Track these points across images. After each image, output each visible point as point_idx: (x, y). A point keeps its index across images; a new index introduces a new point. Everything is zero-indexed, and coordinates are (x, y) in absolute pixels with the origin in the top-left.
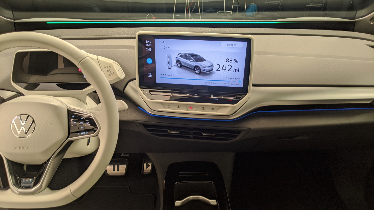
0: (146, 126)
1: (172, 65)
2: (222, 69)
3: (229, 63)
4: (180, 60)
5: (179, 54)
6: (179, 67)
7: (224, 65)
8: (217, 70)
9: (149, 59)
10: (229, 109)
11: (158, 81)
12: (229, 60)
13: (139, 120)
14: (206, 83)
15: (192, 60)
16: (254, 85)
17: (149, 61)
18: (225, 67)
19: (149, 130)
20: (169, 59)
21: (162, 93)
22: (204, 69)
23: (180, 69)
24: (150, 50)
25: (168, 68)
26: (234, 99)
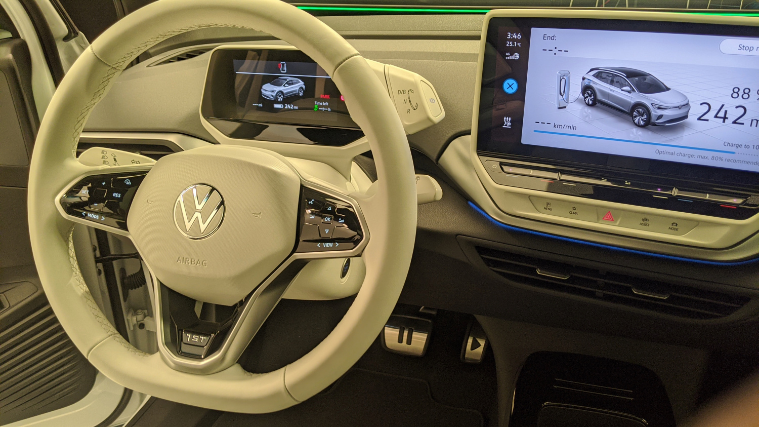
0: (481, 249)
1: (571, 99)
2: (716, 117)
3: (740, 101)
4: (591, 84)
5: (592, 70)
6: (588, 105)
7: (723, 106)
8: (699, 119)
9: (510, 81)
10: (724, 231)
11: (528, 137)
12: (741, 93)
13: (467, 234)
14: (660, 152)
15: (627, 88)
17: (510, 86)
18: (726, 112)
20: (563, 81)
21: (532, 171)
22: (660, 112)
23: (589, 110)
24: (516, 56)
25: (557, 106)
26: (742, 204)
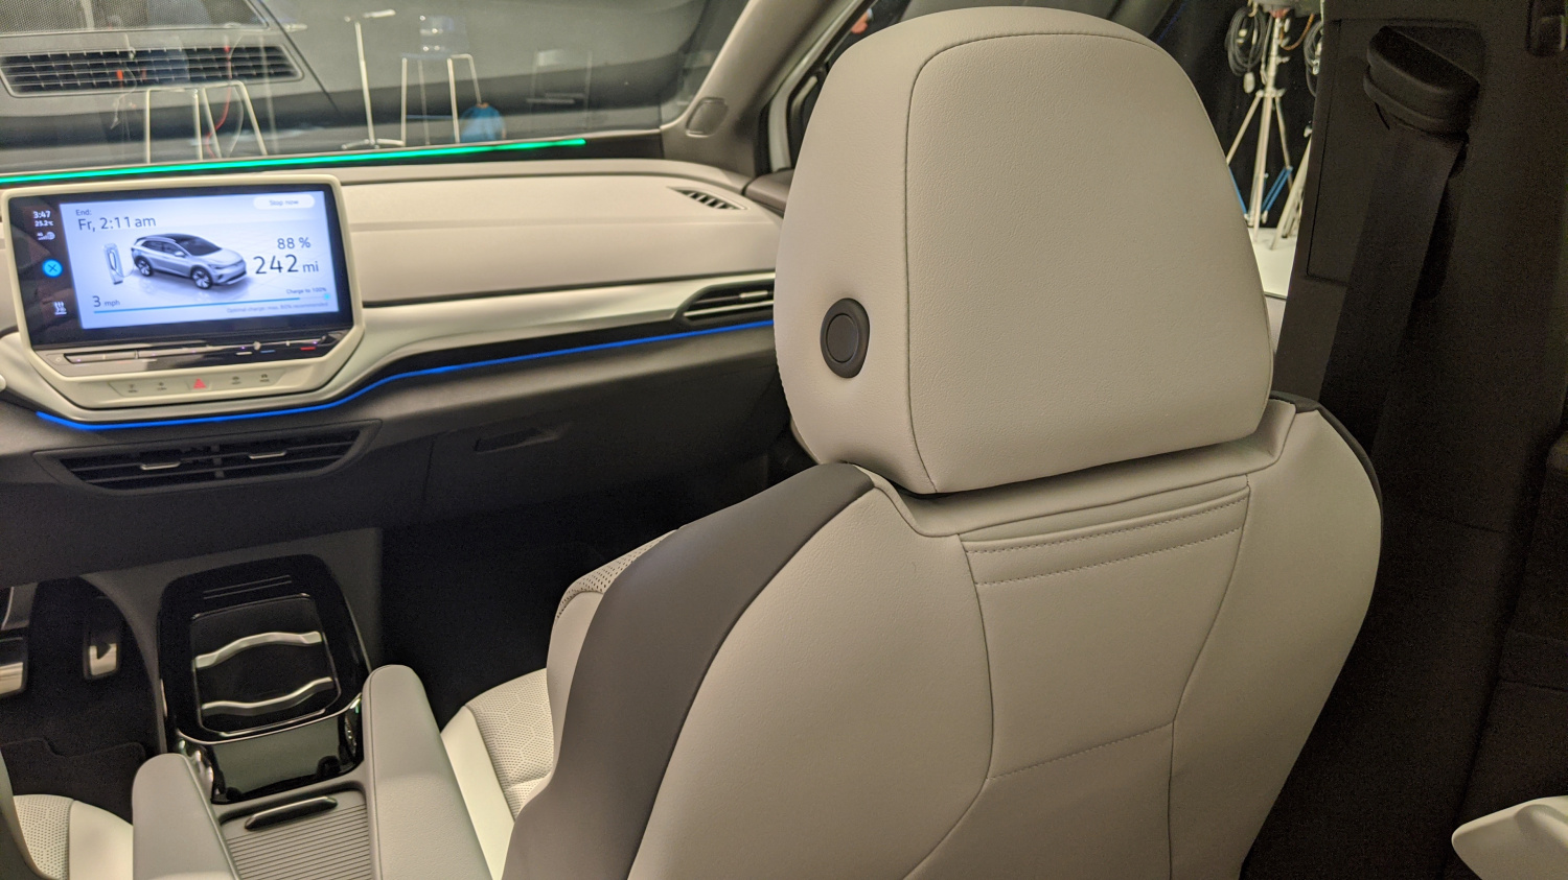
0: (69, 461)
1: (125, 272)
2: (272, 268)
3: (288, 251)
4: (143, 254)
5: (139, 240)
6: (145, 275)
7: (274, 258)
8: (258, 272)
9: (52, 263)
10: (309, 372)
11: (89, 321)
12: (286, 243)
14: (232, 311)
15: (179, 253)
16: (367, 305)
17: (52, 268)
18: (279, 263)
19: (81, 475)
20: (111, 255)
21: (102, 355)
22: (220, 272)
23: (148, 281)
24: (51, 236)
25: (111, 282)
26: (318, 343)
